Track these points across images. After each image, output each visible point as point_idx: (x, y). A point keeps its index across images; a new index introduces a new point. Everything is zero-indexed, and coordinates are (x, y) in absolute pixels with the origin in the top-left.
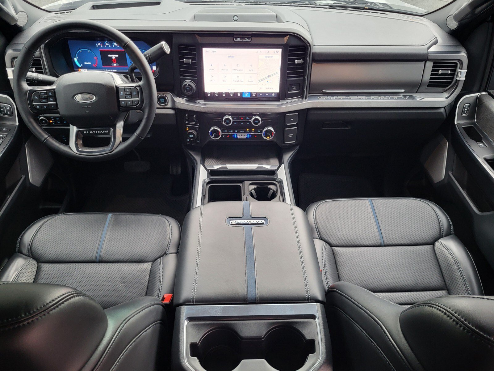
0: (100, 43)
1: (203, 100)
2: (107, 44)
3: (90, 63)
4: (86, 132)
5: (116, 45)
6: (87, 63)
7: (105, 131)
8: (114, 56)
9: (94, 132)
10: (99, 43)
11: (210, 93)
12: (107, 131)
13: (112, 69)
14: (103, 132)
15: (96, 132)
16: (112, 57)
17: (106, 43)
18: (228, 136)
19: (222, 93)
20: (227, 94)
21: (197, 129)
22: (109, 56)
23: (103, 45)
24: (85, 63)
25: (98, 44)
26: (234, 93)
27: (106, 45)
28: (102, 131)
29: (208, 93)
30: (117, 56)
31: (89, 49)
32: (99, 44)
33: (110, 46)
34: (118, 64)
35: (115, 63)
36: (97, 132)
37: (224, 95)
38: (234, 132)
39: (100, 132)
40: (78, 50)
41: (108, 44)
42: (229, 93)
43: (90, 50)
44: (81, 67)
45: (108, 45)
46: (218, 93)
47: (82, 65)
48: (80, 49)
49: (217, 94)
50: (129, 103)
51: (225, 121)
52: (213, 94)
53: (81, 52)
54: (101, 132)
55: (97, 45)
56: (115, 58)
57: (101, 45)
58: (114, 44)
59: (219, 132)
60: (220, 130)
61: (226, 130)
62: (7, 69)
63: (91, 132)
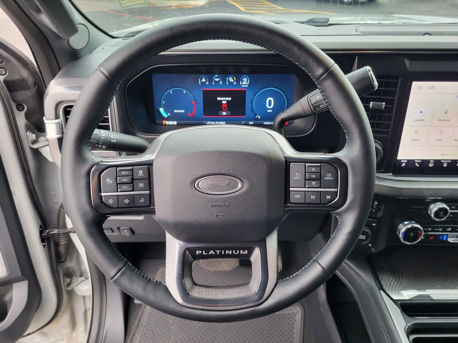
0: (206, 79)
1: (391, 174)
2: (216, 79)
3: (183, 111)
4: (201, 252)
5: (233, 81)
6: (178, 111)
7: (242, 252)
8: (224, 100)
9: (218, 252)
10: (204, 79)
11: (406, 161)
12: (246, 252)
13: (217, 121)
14: (236, 252)
15: (223, 251)
16: (222, 101)
17: (216, 77)
18: (432, 238)
19: (428, 161)
20: (438, 163)
21: (373, 224)
22: (219, 99)
23: (211, 80)
24: (175, 111)
25: (202, 79)
26: (450, 161)
27: (214, 80)
28: (234, 251)
29: (402, 161)
30: (230, 99)
31: (184, 88)
32: (204, 80)
33: (221, 83)
34: (229, 113)
35: (224, 111)
36: (225, 252)
37: (431, 165)
38: (444, 230)
39: (230, 253)
40: (168, 90)
41: (219, 79)
42: (442, 161)
43: (187, 89)
44: (168, 116)
45: (219, 81)
46: (420, 161)
47: (169, 114)
48: (170, 88)
49: (418, 163)
50: (313, 197)
52: (411, 163)
53: (171, 93)
54: (232, 252)
55: (199, 80)
56: (225, 102)
57: (206, 81)
58: (228, 80)
59: (420, 232)
60: (422, 228)
61: (430, 227)
62: (46, 121)
63: (211, 251)
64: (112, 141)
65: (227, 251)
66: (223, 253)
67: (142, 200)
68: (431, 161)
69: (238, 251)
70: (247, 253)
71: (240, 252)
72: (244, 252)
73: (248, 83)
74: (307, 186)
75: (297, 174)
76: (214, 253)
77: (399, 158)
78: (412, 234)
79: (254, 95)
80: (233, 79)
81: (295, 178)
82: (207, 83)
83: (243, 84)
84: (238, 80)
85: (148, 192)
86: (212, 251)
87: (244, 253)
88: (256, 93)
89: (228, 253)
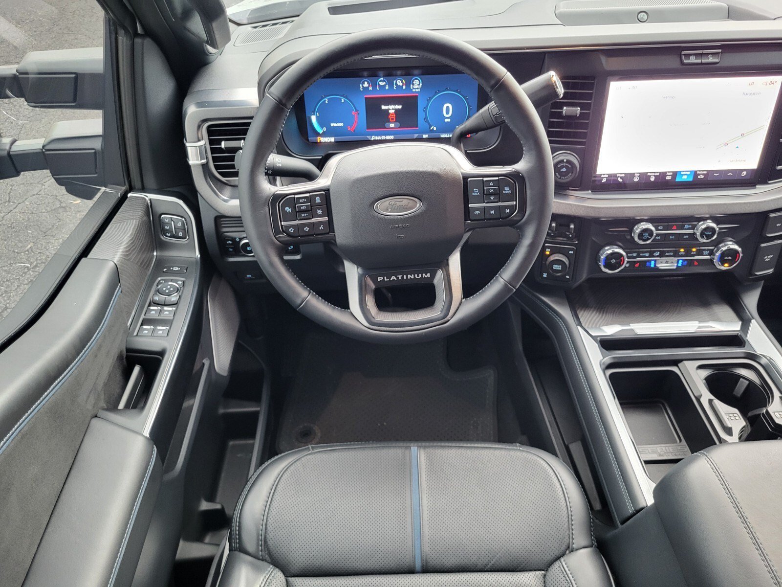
0: (368, 83)
1: (590, 192)
2: (382, 84)
3: (342, 124)
4: (382, 278)
5: (401, 84)
6: (335, 125)
7: (424, 275)
8: (392, 109)
9: (400, 277)
10: (366, 83)
11: (607, 176)
12: (428, 275)
13: (383, 135)
14: (418, 276)
15: (405, 276)
16: (388, 110)
17: (381, 81)
18: (637, 265)
19: (633, 175)
20: (644, 176)
21: (570, 252)
22: (383, 107)
23: (374, 85)
24: (332, 125)
25: (363, 83)
26: (658, 174)
27: (379, 84)
28: (416, 275)
29: (602, 176)
30: (400, 107)
31: (343, 96)
32: (366, 85)
33: (387, 87)
34: (398, 124)
35: (392, 122)
36: (407, 277)
37: (636, 179)
38: (651, 255)
40: (322, 98)
41: (384, 83)
42: (649, 174)
43: (346, 97)
44: (324, 132)
45: (384, 86)
46: (623, 175)
47: (325, 129)
48: (326, 96)
49: (621, 178)
50: (492, 212)
51: (641, 236)
52: (612, 178)
53: (327, 102)
54: (414, 276)
55: (361, 85)
56: (393, 111)
57: (369, 86)
58: (396, 83)
59: (622, 258)
60: (624, 254)
61: (635, 252)
62: (187, 145)
63: (393, 277)
64: (278, 165)
65: (409, 276)
66: (405, 278)
67: (321, 227)
68: (636, 175)
69: (420, 275)
70: (429, 276)
71: (422, 276)
72: (426, 275)
73: (420, 87)
74: (485, 202)
75: (475, 190)
76: (396, 279)
77: (599, 172)
78: (613, 261)
79: (428, 101)
80: (402, 82)
82: (371, 88)
83: (414, 88)
84: (408, 84)
85: (326, 219)
86: (394, 277)
87: (426, 277)
88: (431, 98)
89: (410, 278)
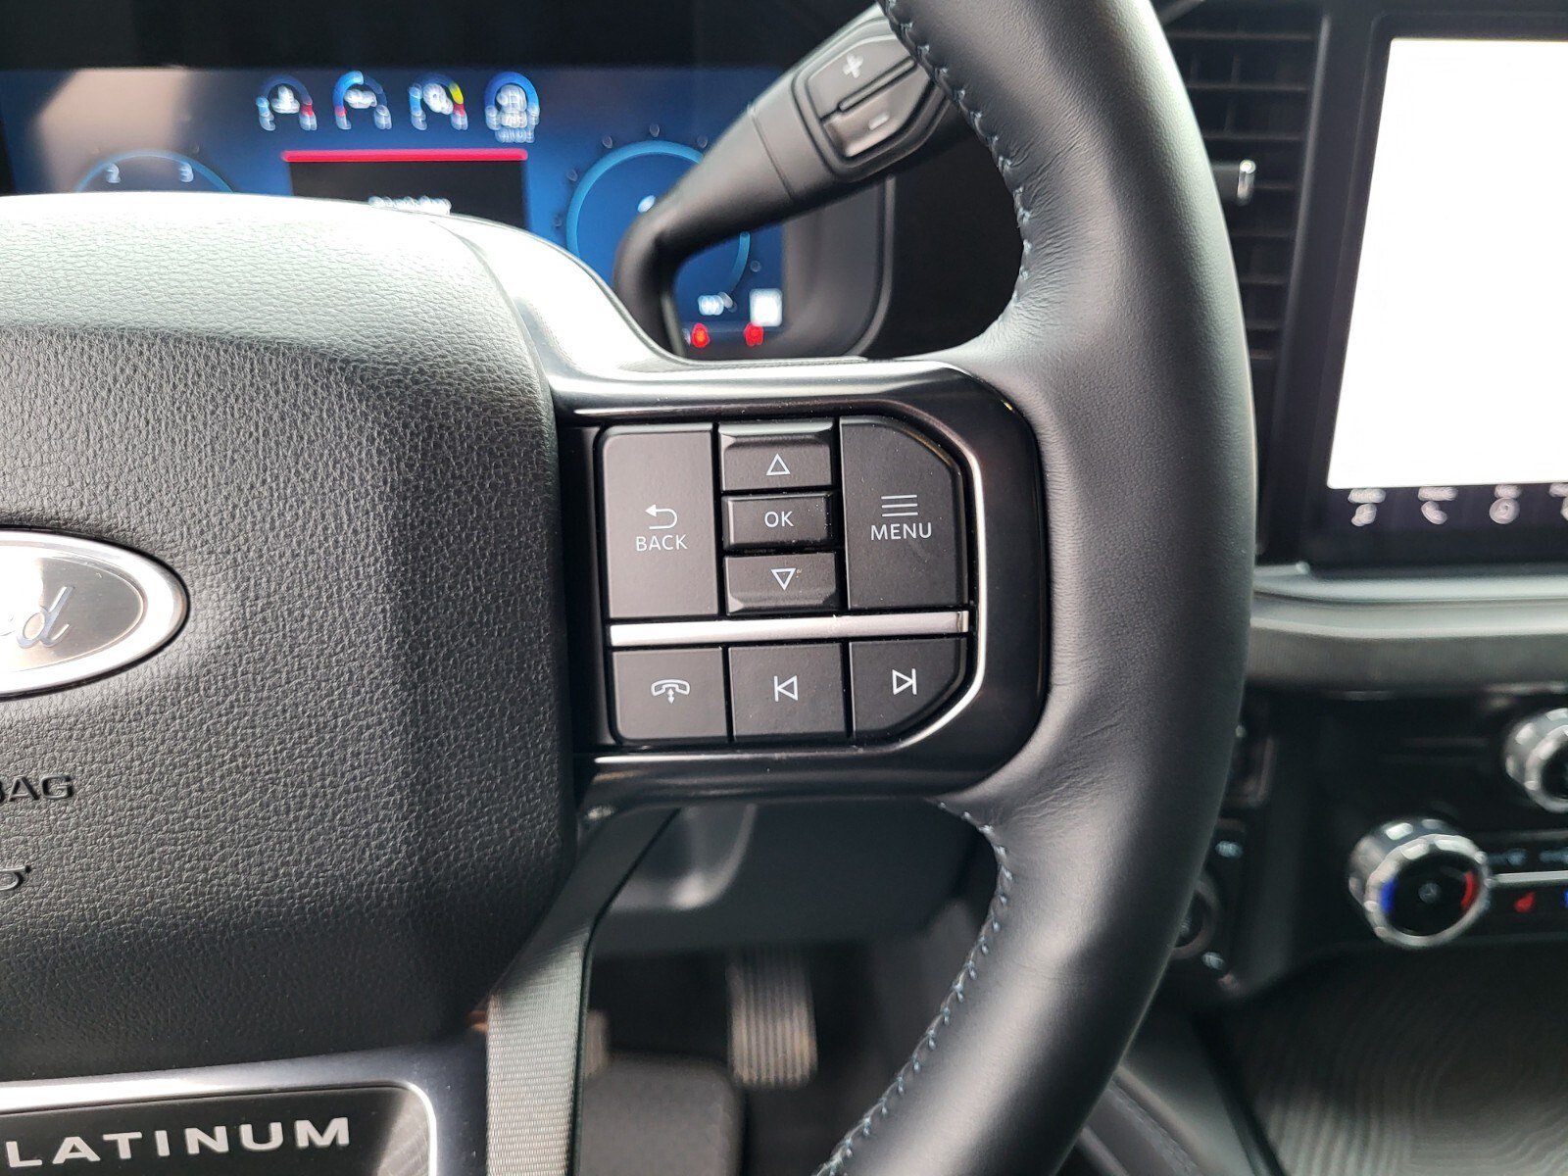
0: (297, 97)
1: (1304, 568)
2: (362, 102)
5: (447, 108)
7: (304, 1131)
9: (124, 1142)
10: (286, 96)
11: (1376, 496)
12: (339, 1129)
14: (262, 1136)
15: (161, 1138)
17: (355, 87)
18: (1524, 904)
20: (1534, 500)
21: (1225, 848)
23: (325, 103)
25: (273, 96)
27: (347, 106)
28: (246, 1132)
29: (1356, 496)
31: (188, 152)
32: (287, 103)
33: (384, 119)
36: (177, 1142)
37: (1502, 513)
39: (220, 1143)
40: (93, 160)
41: (369, 100)
42: (1556, 490)
43: (202, 159)
45: (371, 110)
46: (1448, 494)
48: (107, 154)
49: (1441, 505)
51: (1551, 777)
52: (1400, 502)
53: (114, 178)
54: (234, 1138)
55: (264, 105)
57: (302, 107)
58: (423, 101)
59: (1468, 876)
60: (1479, 857)
63: (69, 1142)
65: (194, 1138)
66: (163, 1149)
68: (1499, 492)
69: (276, 1129)
70: (344, 1140)
71: (289, 1133)
72: (321, 1131)
73: (534, 122)
74: (734, 605)
76: (93, 1157)
77: (1336, 480)
78: (1430, 891)
79: (573, 186)
80: (452, 98)
81: (640, 542)
82: (309, 121)
83: (503, 127)
84: (477, 103)
86: (77, 1141)
87: (323, 1141)
88: (581, 174)
89: (202, 1146)
